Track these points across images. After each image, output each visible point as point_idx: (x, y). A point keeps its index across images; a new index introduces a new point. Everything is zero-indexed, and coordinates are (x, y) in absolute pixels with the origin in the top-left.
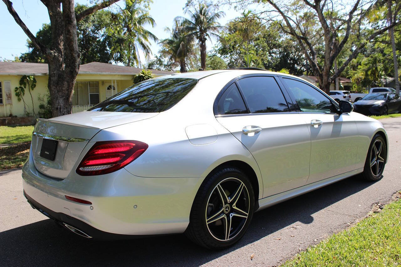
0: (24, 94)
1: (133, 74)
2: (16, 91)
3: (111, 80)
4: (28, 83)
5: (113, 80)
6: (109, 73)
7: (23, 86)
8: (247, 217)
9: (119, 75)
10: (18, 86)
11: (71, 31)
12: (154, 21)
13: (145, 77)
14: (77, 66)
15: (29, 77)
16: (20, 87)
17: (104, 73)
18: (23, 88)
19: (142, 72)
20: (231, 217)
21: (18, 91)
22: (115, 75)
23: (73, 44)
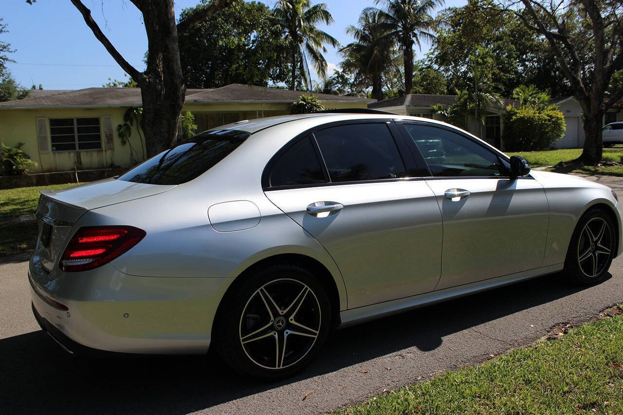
0: (130, 134)
1: (290, 101)
2: (119, 130)
3: (256, 111)
4: (136, 119)
5: (258, 111)
6: (253, 101)
7: (128, 123)
8: (316, 337)
9: (267, 104)
10: (122, 122)
11: (170, 46)
12: (330, 15)
13: (306, 105)
14: (181, 96)
15: (136, 109)
16: (125, 125)
17: (245, 101)
18: (129, 126)
19: (303, 97)
20: (286, 336)
21: (122, 130)
22: (262, 104)
23: (173, 66)
